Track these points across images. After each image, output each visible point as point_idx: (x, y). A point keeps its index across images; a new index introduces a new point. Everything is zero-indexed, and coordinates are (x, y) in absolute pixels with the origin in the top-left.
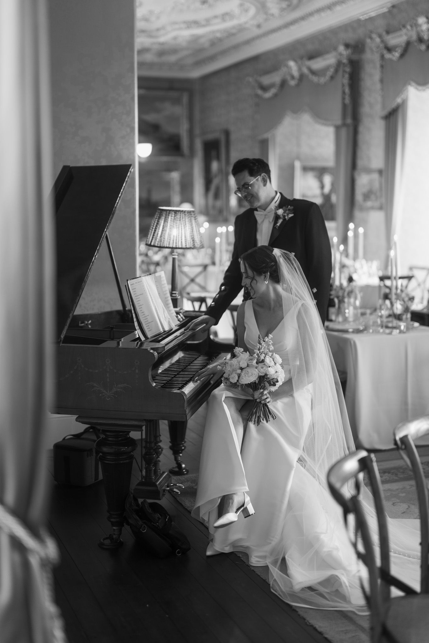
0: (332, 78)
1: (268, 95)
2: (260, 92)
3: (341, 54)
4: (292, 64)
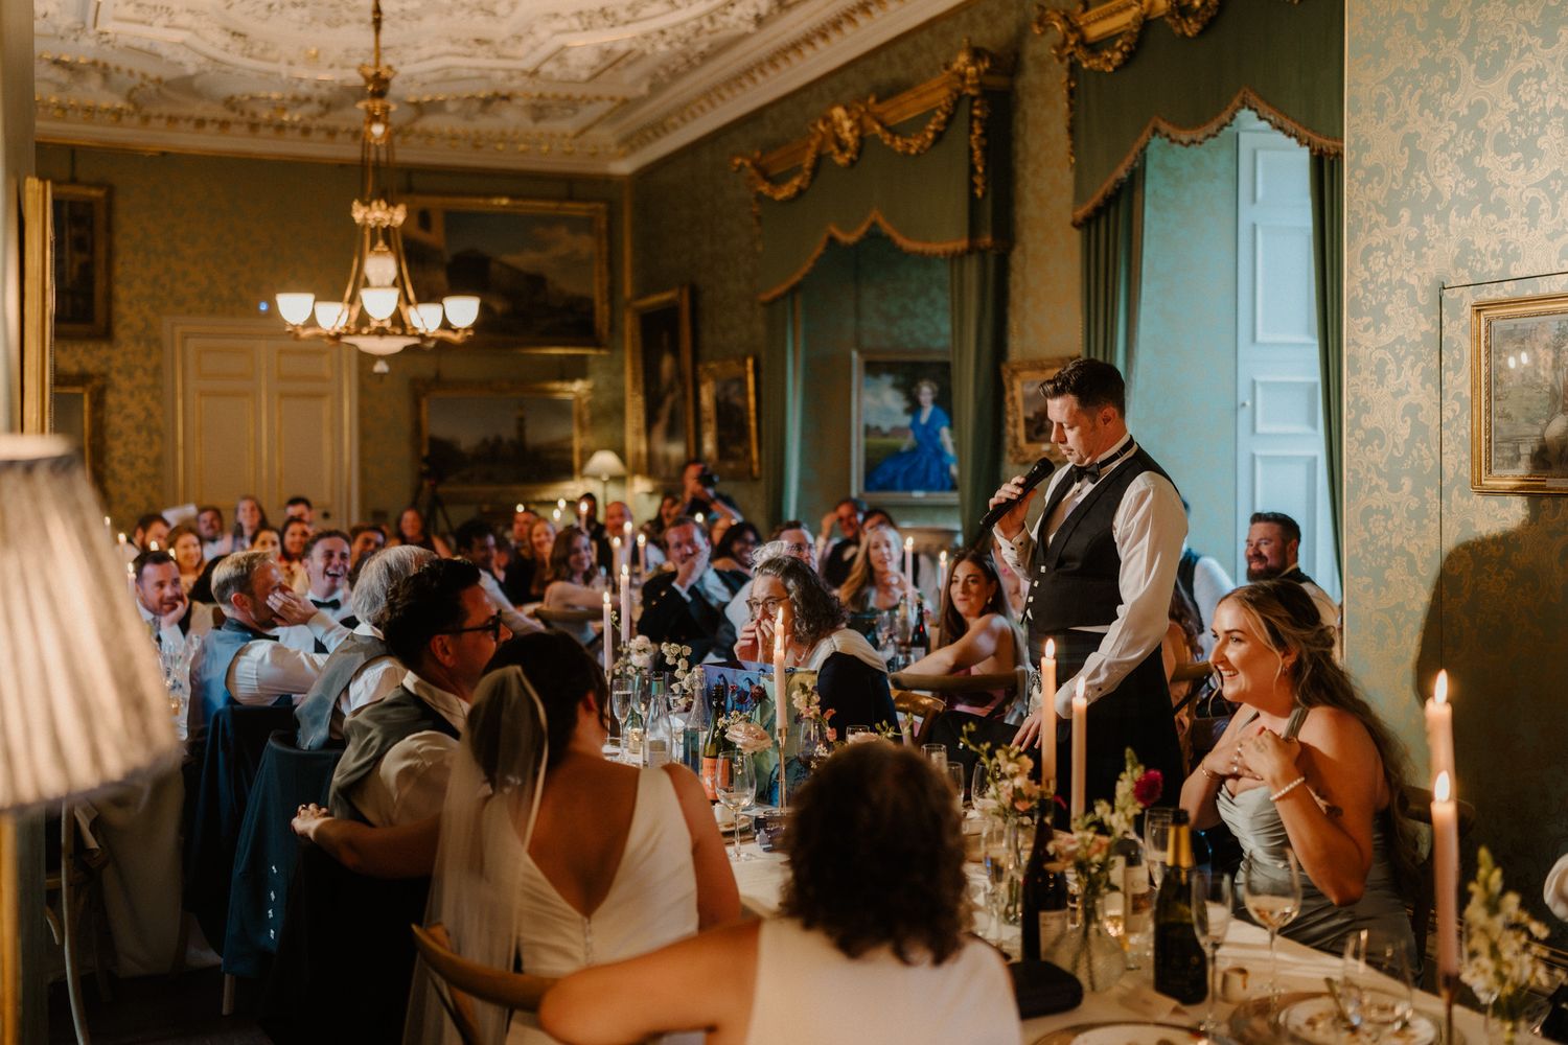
0: (939, 136)
1: (786, 192)
2: (765, 188)
3: (963, 77)
4: (838, 112)
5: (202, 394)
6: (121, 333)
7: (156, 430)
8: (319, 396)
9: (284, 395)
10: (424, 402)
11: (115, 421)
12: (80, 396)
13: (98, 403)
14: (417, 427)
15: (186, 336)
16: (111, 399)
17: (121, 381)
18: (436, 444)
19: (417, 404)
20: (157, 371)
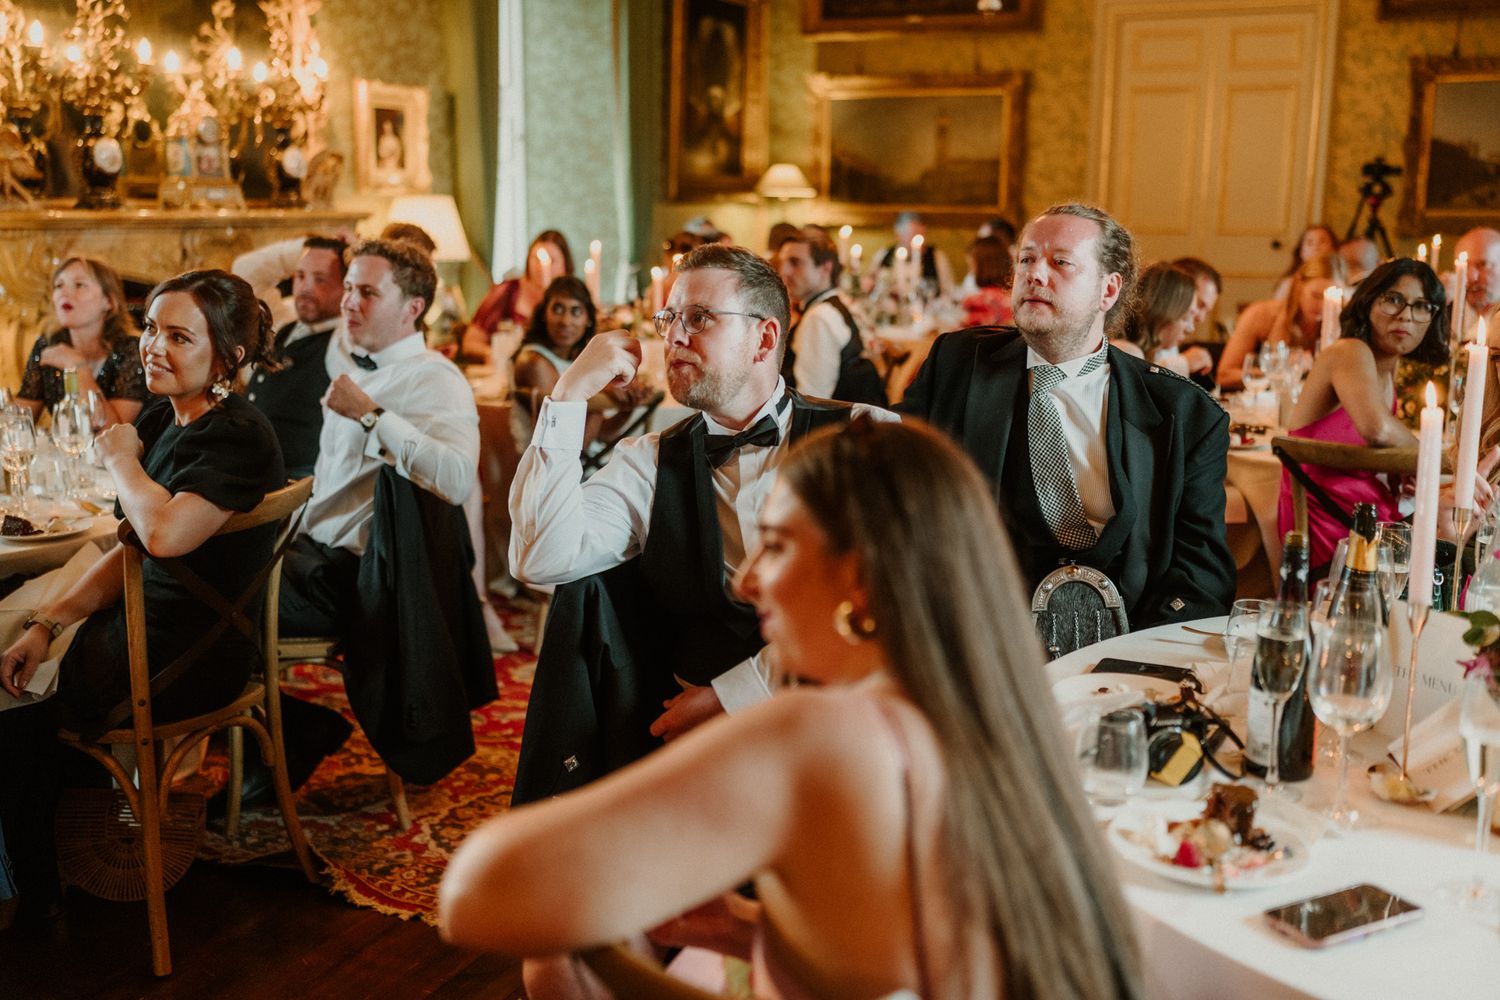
5: (1138, 91)
6: (1052, 21)
7: (1077, 137)
8: (1282, 88)
9: (1233, 90)
10: (1430, 91)
11: (1038, 128)
12: (998, 100)
13: (1021, 105)
14: (1416, 123)
15: (1121, 21)
16: (1035, 102)
17: (1045, 79)
18: (1440, 149)
19: (1418, 97)
20: (1086, 66)
